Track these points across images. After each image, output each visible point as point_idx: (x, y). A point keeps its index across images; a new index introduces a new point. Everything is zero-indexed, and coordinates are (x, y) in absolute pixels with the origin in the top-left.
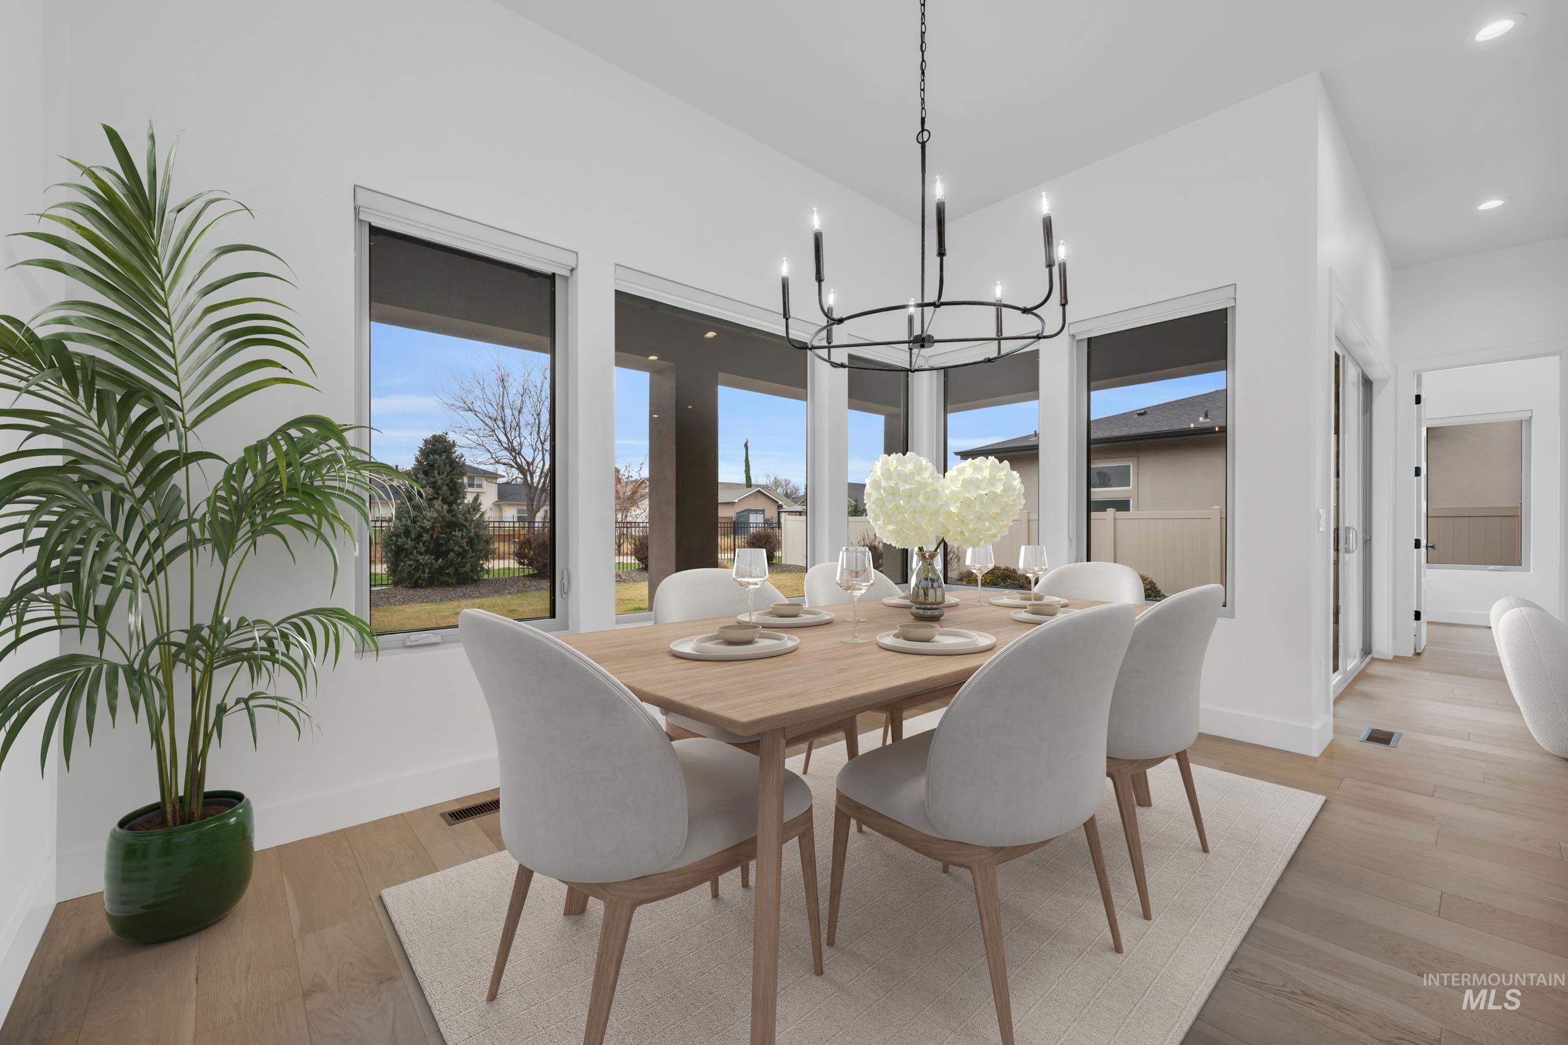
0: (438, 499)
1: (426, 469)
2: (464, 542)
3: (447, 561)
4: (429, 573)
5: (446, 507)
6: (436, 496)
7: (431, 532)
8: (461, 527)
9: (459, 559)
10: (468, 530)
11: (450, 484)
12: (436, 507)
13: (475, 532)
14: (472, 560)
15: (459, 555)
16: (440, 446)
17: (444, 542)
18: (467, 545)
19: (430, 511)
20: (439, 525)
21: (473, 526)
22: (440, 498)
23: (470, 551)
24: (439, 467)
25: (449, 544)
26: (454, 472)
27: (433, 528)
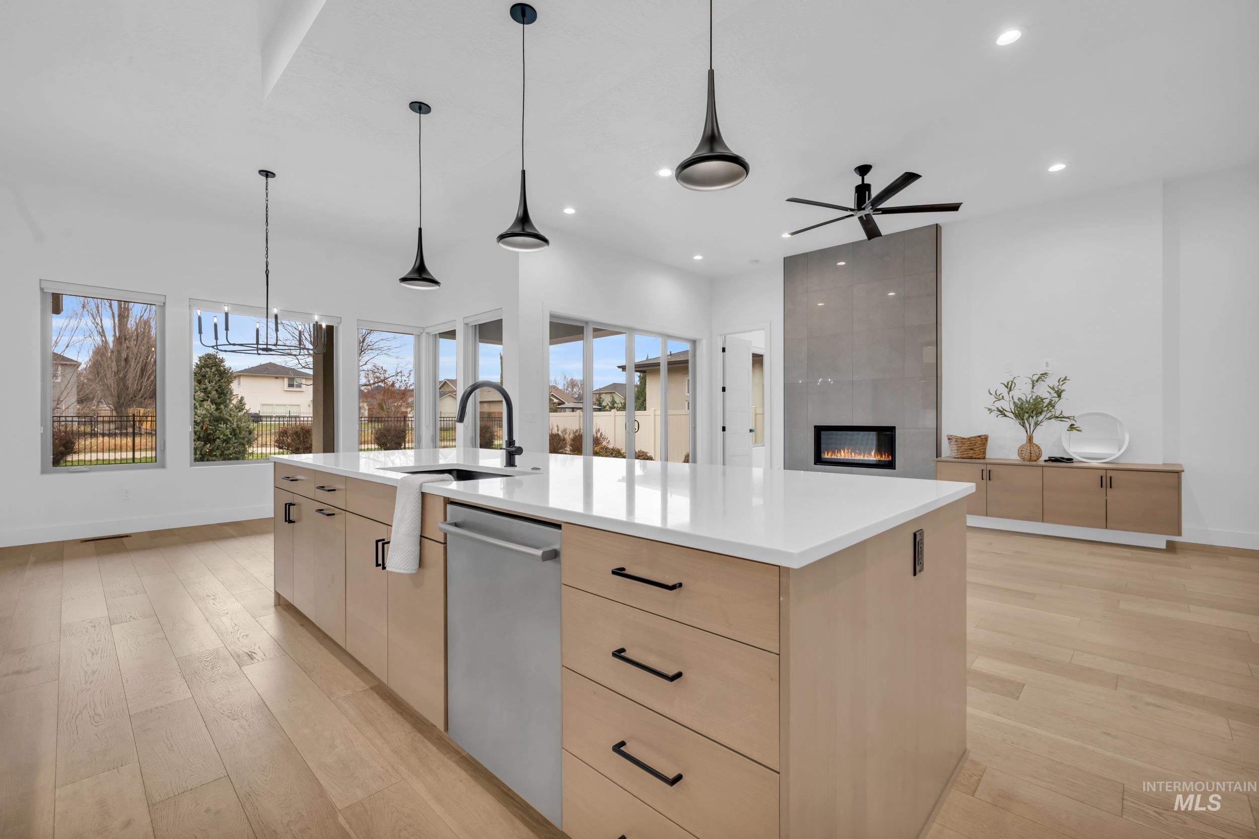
0: (208, 400)
1: (199, 378)
2: (228, 432)
3: (215, 446)
4: (200, 454)
5: (213, 407)
6: (206, 398)
7: (201, 425)
8: (226, 421)
9: (224, 444)
10: (231, 423)
11: (219, 390)
12: (205, 406)
13: (237, 425)
14: (235, 445)
15: (224, 441)
16: (211, 362)
17: (212, 432)
18: (231, 434)
19: (200, 410)
20: (207, 420)
21: (235, 420)
22: (209, 400)
23: (234, 438)
24: (209, 377)
25: (216, 433)
26: (222, 381)
27: (203, 422)
